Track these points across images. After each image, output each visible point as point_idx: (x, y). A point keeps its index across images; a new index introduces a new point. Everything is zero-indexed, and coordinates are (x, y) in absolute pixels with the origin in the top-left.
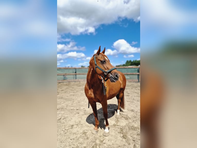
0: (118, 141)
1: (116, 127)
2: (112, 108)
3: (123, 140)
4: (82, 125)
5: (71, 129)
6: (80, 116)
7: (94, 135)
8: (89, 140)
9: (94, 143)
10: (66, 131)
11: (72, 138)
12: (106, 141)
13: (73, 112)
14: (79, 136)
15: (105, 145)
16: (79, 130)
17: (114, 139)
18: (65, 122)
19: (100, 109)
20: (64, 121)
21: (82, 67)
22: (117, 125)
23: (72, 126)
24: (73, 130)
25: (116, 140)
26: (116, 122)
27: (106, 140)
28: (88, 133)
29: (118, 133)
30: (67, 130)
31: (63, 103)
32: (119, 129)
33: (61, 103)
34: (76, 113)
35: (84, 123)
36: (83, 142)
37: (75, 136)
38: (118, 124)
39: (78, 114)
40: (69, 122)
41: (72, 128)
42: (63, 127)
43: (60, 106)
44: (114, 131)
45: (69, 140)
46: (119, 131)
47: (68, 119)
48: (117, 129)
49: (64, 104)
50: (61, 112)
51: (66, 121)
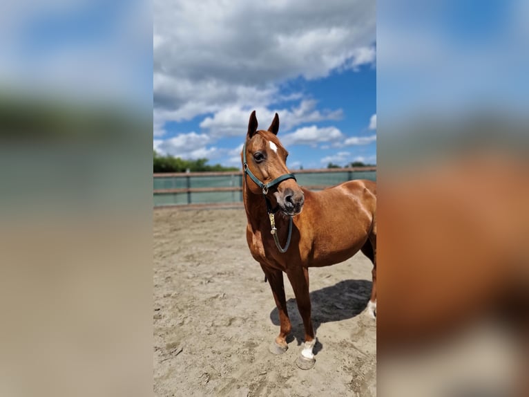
0: (328, 392)
1: (347, 350)
2: (364, 292)
3: (348, 392)
4: (255, 322)
5: (224, 328)
6: (262, 299)
7: (271, 357)
8: (253, 367)
9: (261, 377)
10: (212, 329)
11: (217, 350)
12: (294, 381)
13: (251, 286)
14: (235, 348)
15: (285, 391)
16: (242, 333)
17: (321, 382)
18: (221, 307)
19: (325, 289)
20: (220, 303)
21: (330, 166)
22: (352, 346)
23: (232, 320)
24: (229, 330)
25: (324, 387)
26: (353, 336)
27: (296, 379)
28: (260, 346)
29: (345, 370)
30: (217, 326)
31: (241, 260)
32: (351, 360)
33: (235, 259)
34: (257, 291)
35: (263, 320)
36: (235, 367)
37: (226, 346)
38: (355, 344)
39: (261, 294)
40: (231, 308)
41: (230, 324)
42: (212, 318)
43: (230, 266)
44: (334, 361)
45: (208, 352)
46: (347, 364)
47: (230, 301)
48: (346, 358)
49: (242, 262)
50: (225, 282)
51: (225, 305)
